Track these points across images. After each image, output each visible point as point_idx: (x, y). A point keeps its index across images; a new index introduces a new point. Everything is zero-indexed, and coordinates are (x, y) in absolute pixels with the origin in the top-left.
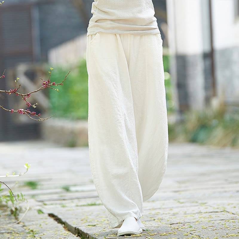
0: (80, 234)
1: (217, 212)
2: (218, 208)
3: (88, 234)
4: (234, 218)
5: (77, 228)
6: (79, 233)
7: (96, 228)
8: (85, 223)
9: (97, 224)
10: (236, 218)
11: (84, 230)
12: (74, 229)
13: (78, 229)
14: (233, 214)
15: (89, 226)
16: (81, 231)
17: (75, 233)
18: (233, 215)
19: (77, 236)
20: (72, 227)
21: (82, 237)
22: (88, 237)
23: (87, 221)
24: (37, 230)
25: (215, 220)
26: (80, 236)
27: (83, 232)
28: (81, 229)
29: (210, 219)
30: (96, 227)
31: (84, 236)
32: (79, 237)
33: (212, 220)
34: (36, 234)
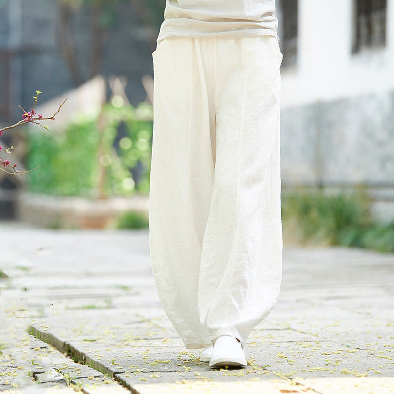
0: (70, 353)
1: (278, 330)
2: (278, 325)
3: (85, 355)
4: (308, 340)
5: (67, 343)
6: (69, 351)
7: (97, 345)
8: (80, 335)
9: (98, 339)
10: (310, 340)
11: (78, 348)
12: (62, 345)
13: (68, 345)
14: (302, 332)
15: (85, 341)
16: (73, 348)
17: (63, 351)
18: (303, 334)
19: (66, 356)
20: (59, 341)
21: (74, 358)
22: (85, 359)
23: (82, 333)
24: (6, 343)
25: (280, 342)
26: (72, 356)
27: (76, 351)
28: (73, 346)
29: (271, 340)
30: (97, 343)
31: (77, 357)
32: (69, 357)
33: (275, 341)
34: (3, 349)
